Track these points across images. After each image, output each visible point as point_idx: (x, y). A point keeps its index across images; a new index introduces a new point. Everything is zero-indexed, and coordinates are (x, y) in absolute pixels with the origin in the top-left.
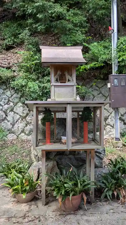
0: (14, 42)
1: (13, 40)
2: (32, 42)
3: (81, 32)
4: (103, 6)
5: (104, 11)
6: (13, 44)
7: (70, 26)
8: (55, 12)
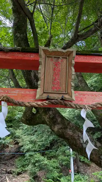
0: (23, 170)
1: (22, 169)
2: (32, 172)
3: (57, 171)
4: (66, 160)
5: (67, 162)
6: (22, 172)
7: (51, 168)
8: (44, 163)
